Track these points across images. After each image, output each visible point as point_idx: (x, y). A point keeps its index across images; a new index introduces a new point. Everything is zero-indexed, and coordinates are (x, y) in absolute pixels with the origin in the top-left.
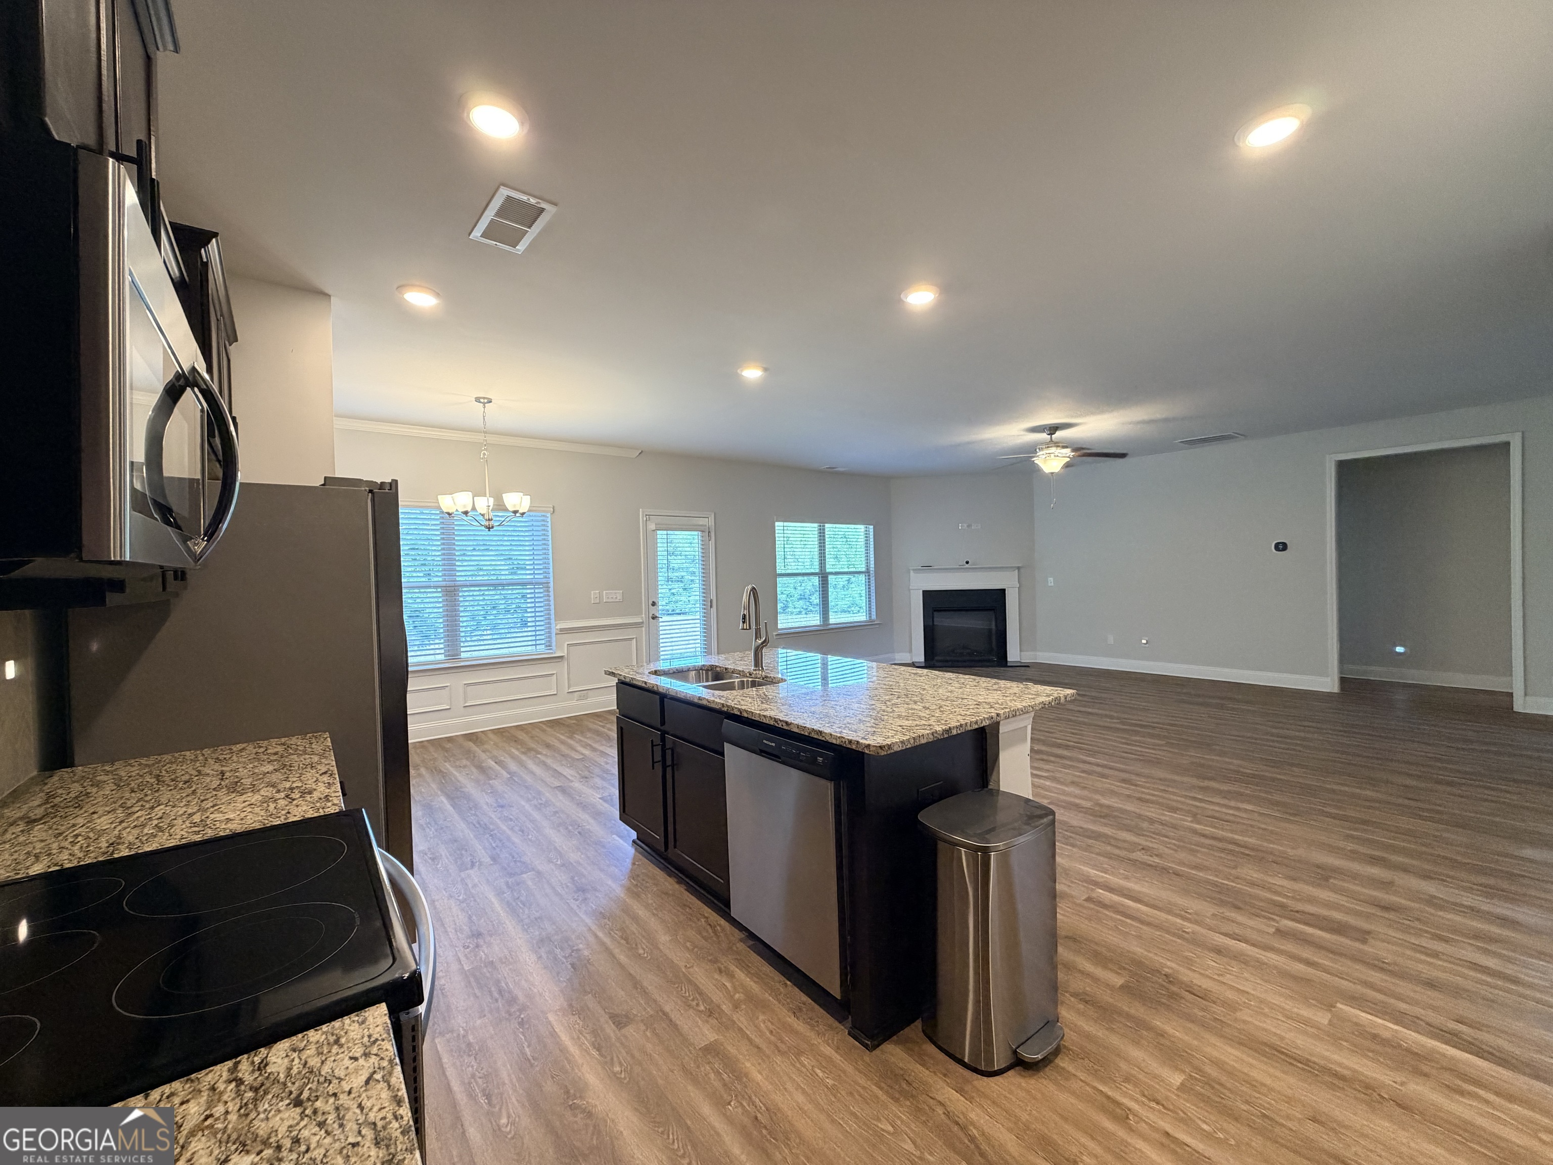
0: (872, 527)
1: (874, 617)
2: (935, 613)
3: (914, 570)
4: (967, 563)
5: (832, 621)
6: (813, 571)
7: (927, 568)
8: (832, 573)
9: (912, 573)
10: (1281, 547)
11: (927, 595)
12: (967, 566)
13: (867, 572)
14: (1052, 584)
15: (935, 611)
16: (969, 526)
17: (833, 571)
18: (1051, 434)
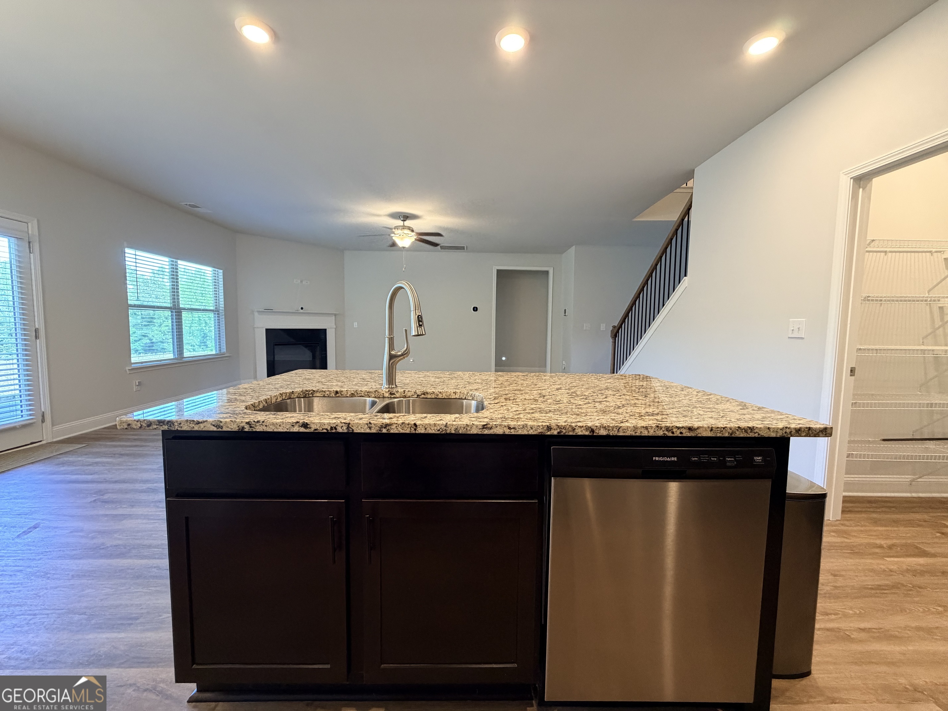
0: (221, 271)
1: (224, 350)
2: (276, 347)
3: (258, 312)
4: (302, 308)
5: (186, 354)
6: (165, 305)
7: (269, 311)
8: (184, 309)
9: (256, 314)
10: (475, 309)
11: (270, 332)
12: (301, 311)
13: (216, 311)
14: (357, 327)
15: (276, 345)
16: (301, 282)
17: (187, 307)
18: (404, 221)
